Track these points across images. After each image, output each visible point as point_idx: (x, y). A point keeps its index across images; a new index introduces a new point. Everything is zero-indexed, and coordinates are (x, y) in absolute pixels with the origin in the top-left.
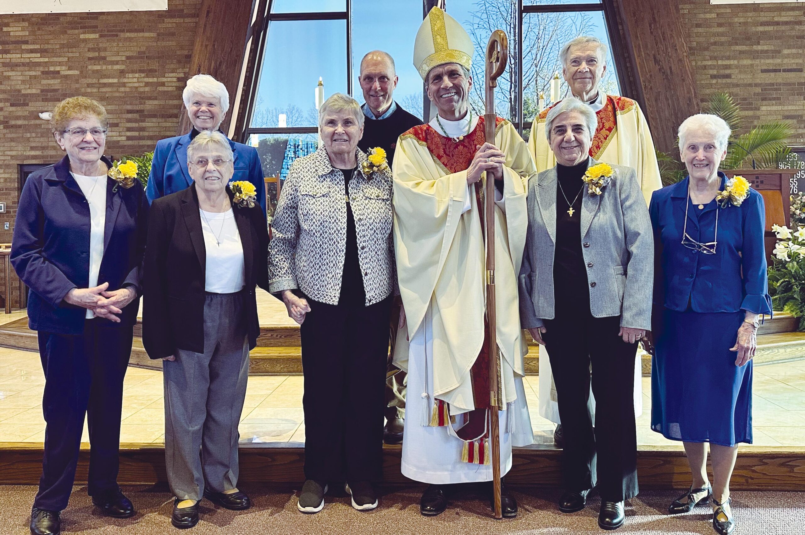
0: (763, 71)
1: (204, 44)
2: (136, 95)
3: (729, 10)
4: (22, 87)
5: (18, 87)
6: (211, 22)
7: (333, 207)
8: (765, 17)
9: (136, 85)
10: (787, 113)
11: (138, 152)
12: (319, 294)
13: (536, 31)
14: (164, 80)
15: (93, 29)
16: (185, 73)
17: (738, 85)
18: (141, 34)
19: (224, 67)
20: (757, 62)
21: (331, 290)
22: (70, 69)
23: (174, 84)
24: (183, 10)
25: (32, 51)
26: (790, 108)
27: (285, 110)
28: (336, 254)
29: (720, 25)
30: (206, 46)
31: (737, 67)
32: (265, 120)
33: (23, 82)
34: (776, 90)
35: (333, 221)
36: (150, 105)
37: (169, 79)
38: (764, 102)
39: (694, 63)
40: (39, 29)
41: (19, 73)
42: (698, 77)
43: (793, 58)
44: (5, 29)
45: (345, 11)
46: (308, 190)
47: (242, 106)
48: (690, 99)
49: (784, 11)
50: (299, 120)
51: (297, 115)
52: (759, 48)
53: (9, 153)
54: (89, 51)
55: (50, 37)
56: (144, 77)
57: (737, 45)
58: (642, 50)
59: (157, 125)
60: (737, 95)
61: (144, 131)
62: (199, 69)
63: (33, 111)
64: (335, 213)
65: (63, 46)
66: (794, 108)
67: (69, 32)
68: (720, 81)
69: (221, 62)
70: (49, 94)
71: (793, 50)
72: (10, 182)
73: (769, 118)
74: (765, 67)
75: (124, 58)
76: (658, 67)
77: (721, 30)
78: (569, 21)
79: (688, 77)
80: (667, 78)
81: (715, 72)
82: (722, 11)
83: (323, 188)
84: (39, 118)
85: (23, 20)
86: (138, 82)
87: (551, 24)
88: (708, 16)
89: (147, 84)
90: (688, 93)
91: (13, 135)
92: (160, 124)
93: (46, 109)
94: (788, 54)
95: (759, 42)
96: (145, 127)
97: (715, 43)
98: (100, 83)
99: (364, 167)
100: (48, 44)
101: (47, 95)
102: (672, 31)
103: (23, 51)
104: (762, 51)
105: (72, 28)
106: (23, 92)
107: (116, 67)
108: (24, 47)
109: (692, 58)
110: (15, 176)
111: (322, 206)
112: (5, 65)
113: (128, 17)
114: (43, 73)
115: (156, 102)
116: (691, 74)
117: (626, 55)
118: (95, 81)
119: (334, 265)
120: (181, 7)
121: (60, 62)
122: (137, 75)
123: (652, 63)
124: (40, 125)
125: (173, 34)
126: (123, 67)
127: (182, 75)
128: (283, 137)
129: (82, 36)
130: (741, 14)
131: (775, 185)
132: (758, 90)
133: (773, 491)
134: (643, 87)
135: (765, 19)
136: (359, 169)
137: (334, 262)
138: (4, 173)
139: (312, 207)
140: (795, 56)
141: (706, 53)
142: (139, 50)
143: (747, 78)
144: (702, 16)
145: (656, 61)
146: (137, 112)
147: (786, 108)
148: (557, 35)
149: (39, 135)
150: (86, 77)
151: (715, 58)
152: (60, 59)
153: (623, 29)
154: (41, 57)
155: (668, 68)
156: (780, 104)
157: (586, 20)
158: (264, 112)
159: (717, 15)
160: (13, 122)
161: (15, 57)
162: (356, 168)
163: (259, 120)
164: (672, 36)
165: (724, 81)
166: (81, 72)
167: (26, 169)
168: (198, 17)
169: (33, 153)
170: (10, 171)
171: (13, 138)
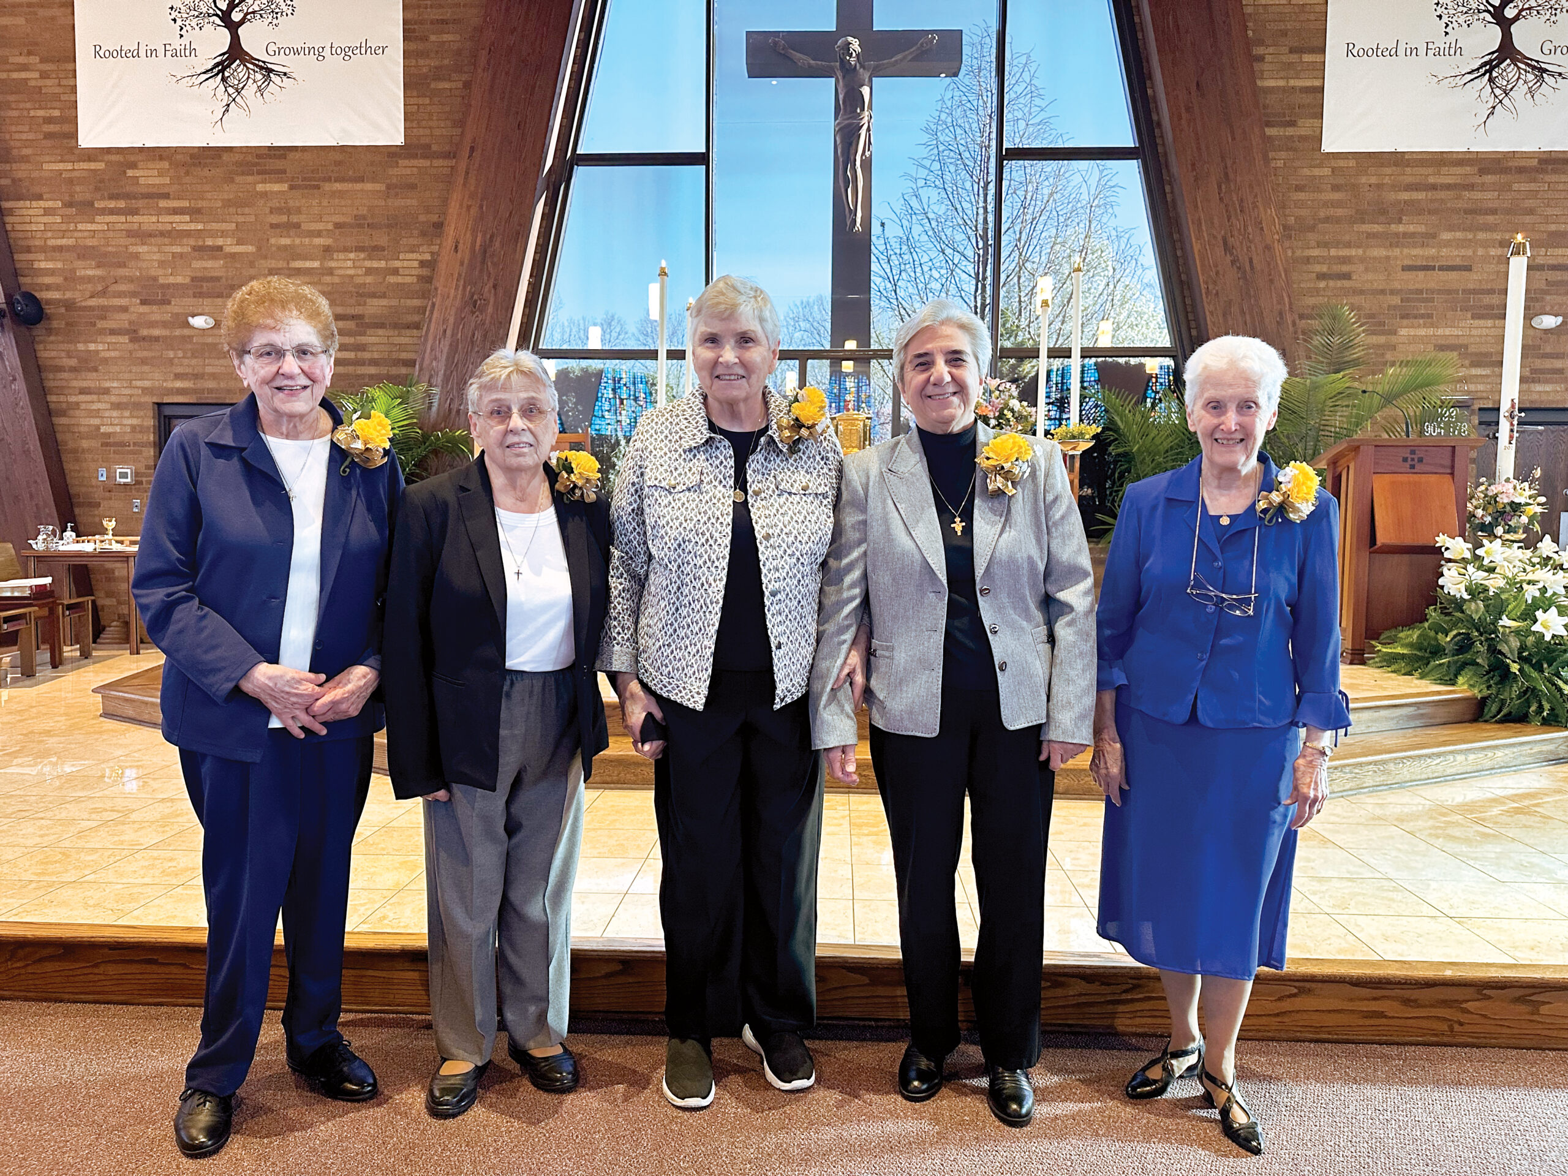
0: (1406, 268)
1: (465, 205)
2: (351, 289)
3: (1352, 163)
4: (160, 272)
5: (153, 273)
6: (477, 165)
7: (705, 513)
8: (1410, 176)
9: (351, 272)
10: (1441, 342)
11: (354, 386)
12: (670, 683)
13: (1021, 193)
14: (397, 264)
15: (279, 175)
16: (432, 253)
17: (1362, 292)
18: (359, 186)
19: (497, 244)
20: (1397, 252)
21: (693, 679)
22: (239, 243)
23: (414, 272)
24: (429, 146)
25: (175, 211)
26: (1448, 331)
27: (599, 321)
28: (704, 608)
29: (1336, 188)
30: (469, 207)
31: (1362, 260)
32: (566, 336)
33: (162, 264)
34: (1426, 300)
35: (703, 540)
36: (374, 307)
37: (406, 264)
38: (1405, 322)
39: (1289, 253)
40: (187, 173)
41: (155, 249)
42: (1295, 276)
43: (1457, 247)
44: (130, 173)
45: (704, 150)
46: (660, 478)
47: (527, 310)
48: (1281, 314)
49: (1445, 165)
50: (621, 337)
51: (618, 330)
52: (1401, 228)
53: (139, 383)
54: (271, 212)
55: (207, 187)
56: (364, 259)
57: (1364, 223)
58: (1204, 228)
59: (385, 340)
60: (1359, 309)
61: (364, 350)
62: (456, 247)
63: (177, 314)
64: (709, 524)
65: (228, 203)
66: (1456, 332)
67: (239, 179)
68: (1331, 283)
69: (492, 237)
70: (204, 285)
71: (1458, 234)
72: (140, 432)
73: (1411, 348)
74: (1408, 262)
75: (330, 226)
76: (1229, 258)
77: (1336, 196)
78: (1077, 179)
79: (1280, 276)
80: (1245, 278)
81: (1324, 269)
82: (1342, 163)
83: (689, 475)
84: (188, 325)
85: (161, 158)
86: (354, 267)
87: (1046, 183)
88: (1317, 172)
89: (369, 271)
90: (1279, 303)
91: (145, 354)
92: (391, 339)
93: (200, 311)
94: (1449, 241)
95: (1401, 218)
96: (366, 344)
97: (1327, 220)
98: (289, 269)
99: (780, 428)
100: (202, 199)
101: (202, 287)
102: (1256, 196)
103: (160, 212)
104: (1405, 235)
105: (243, 174)
106: (161, 281)
107: (318, 241)
108: (163, 203)
109: (1287, 244)
110: (150, 423)
111: (683, 510)
112: (130, 234)
113: (338, 157)
114: (195, 249)
115: (384, 302)
116: (1286, 271)
117: (1176, 236)
118: (281, 264)
119: (700, 629)
120: (427, 140)
121: (223, 232)
122: (352, 255)
123: (1219, 251)
124: (190, 337)
125: (413, 187)
126: (328, 241)
127: (428, 257)
128: (595, 364)
129: (260, 187)
130: (1372, 170)
131: (1443, 466)
132: (1396, 300)
133: (1500, 1047)
134: (1203, 291)
135: (1410, 180)
136: (770, 432)
137: (701, 623)
138: (132, 417)
139: (665, 511)
140: (1461, 244)
141: (1310, 236)
142: (355, 212)
143: (1375, 279)
144: (1306, 172)
145: (1227, 248)
146: (353, 317)
147: (1440, 332)
148: (1054, 200)
149: (189, 355)
150: (265, 258)
151: (1326, 245)
152: (224, 226)
153: (1172, 192)
154: (191, 222)
155: (1247, 260)
156: (1432, 325)
157: (1106, 179)
158: (566, 324)
159: (1333, 172)
160: (144, 332)
161: (147, 221)
162: (766, 429)
163: (557, 336)
164: (1255, 207)
165: (1339, 284)
166: (259, 249)
167: (168, 411)
168: (454, 157)
169: (178, 384)
170: (142, 413)
171: (146, 358)
